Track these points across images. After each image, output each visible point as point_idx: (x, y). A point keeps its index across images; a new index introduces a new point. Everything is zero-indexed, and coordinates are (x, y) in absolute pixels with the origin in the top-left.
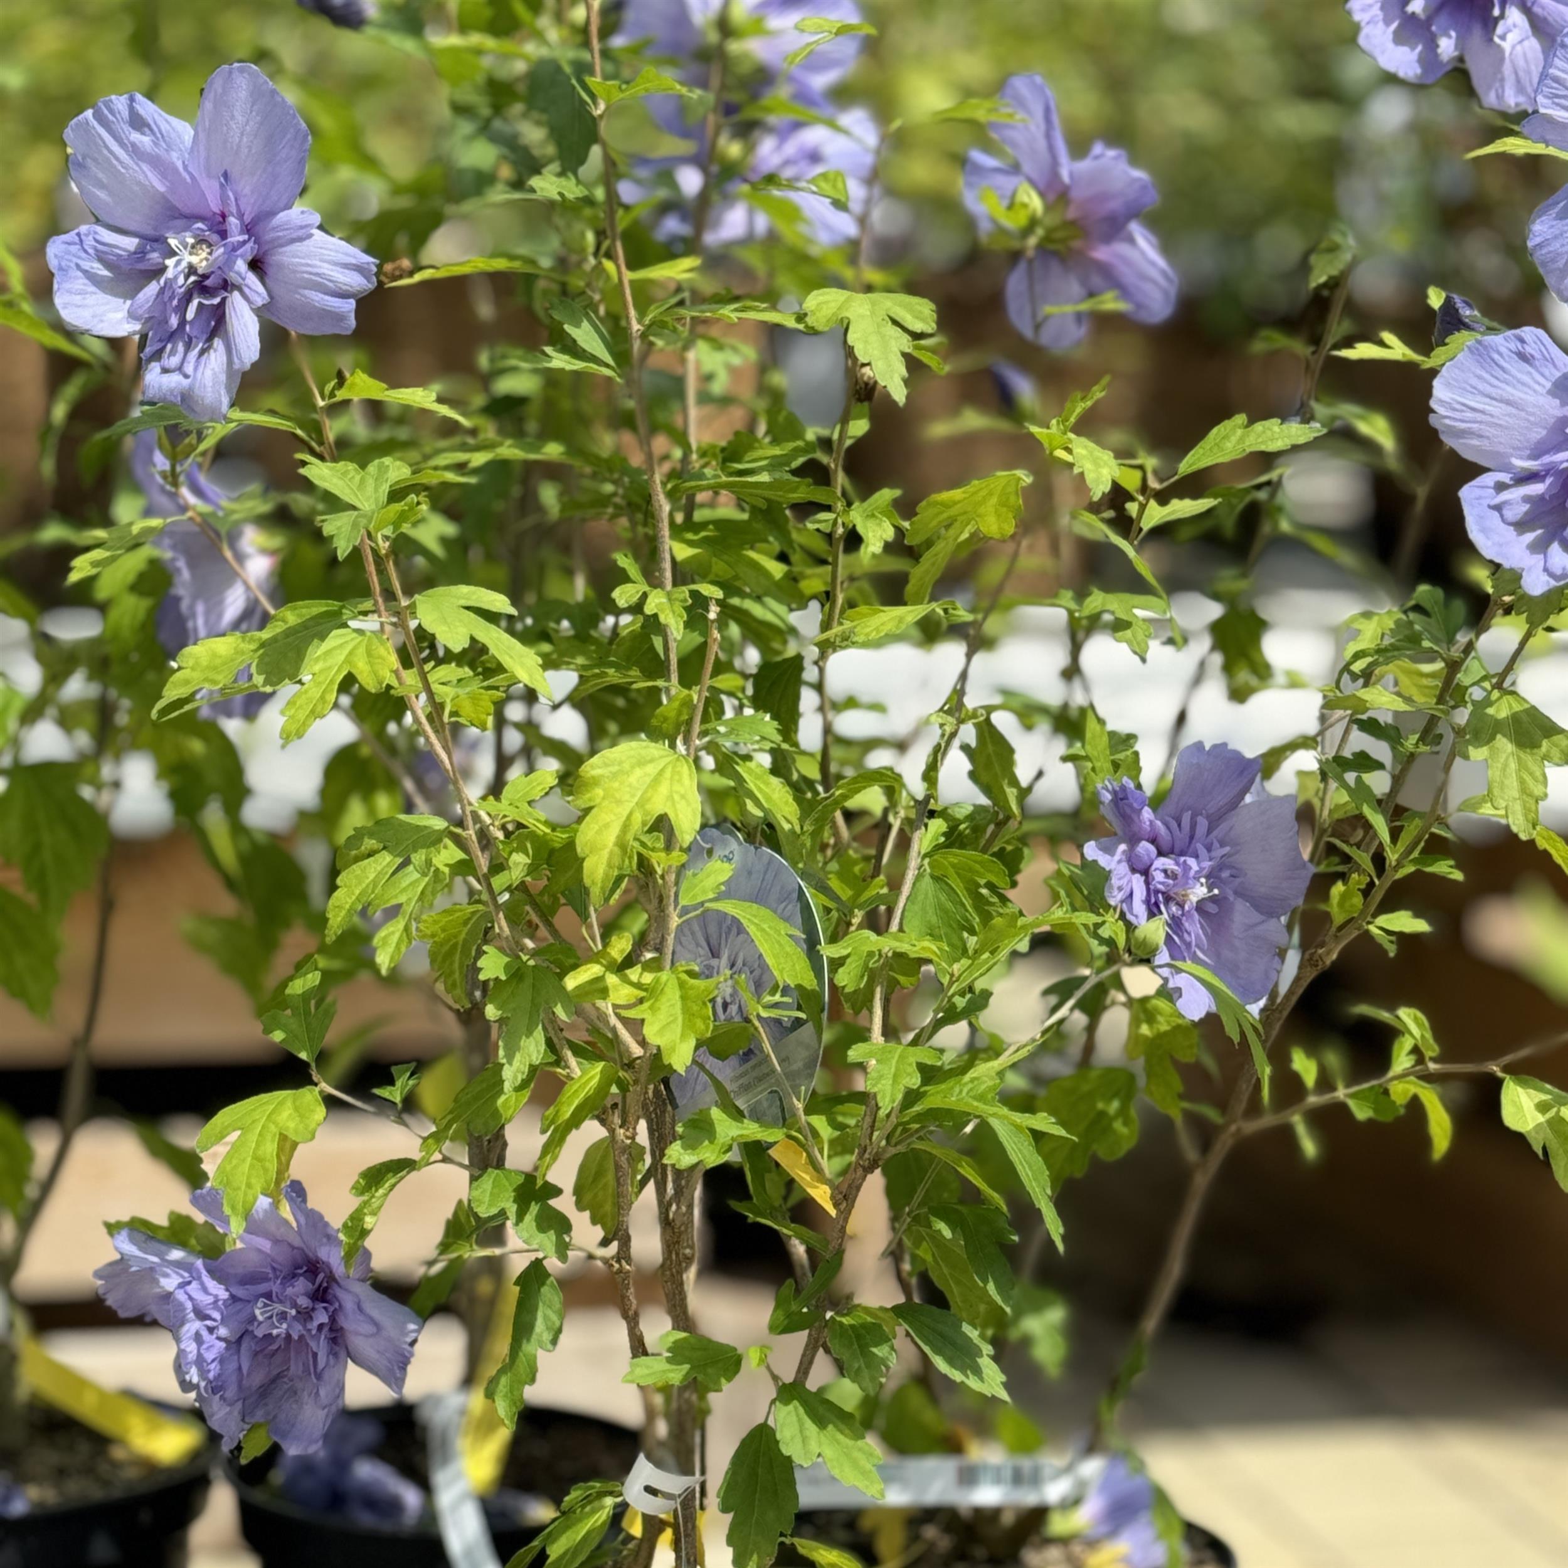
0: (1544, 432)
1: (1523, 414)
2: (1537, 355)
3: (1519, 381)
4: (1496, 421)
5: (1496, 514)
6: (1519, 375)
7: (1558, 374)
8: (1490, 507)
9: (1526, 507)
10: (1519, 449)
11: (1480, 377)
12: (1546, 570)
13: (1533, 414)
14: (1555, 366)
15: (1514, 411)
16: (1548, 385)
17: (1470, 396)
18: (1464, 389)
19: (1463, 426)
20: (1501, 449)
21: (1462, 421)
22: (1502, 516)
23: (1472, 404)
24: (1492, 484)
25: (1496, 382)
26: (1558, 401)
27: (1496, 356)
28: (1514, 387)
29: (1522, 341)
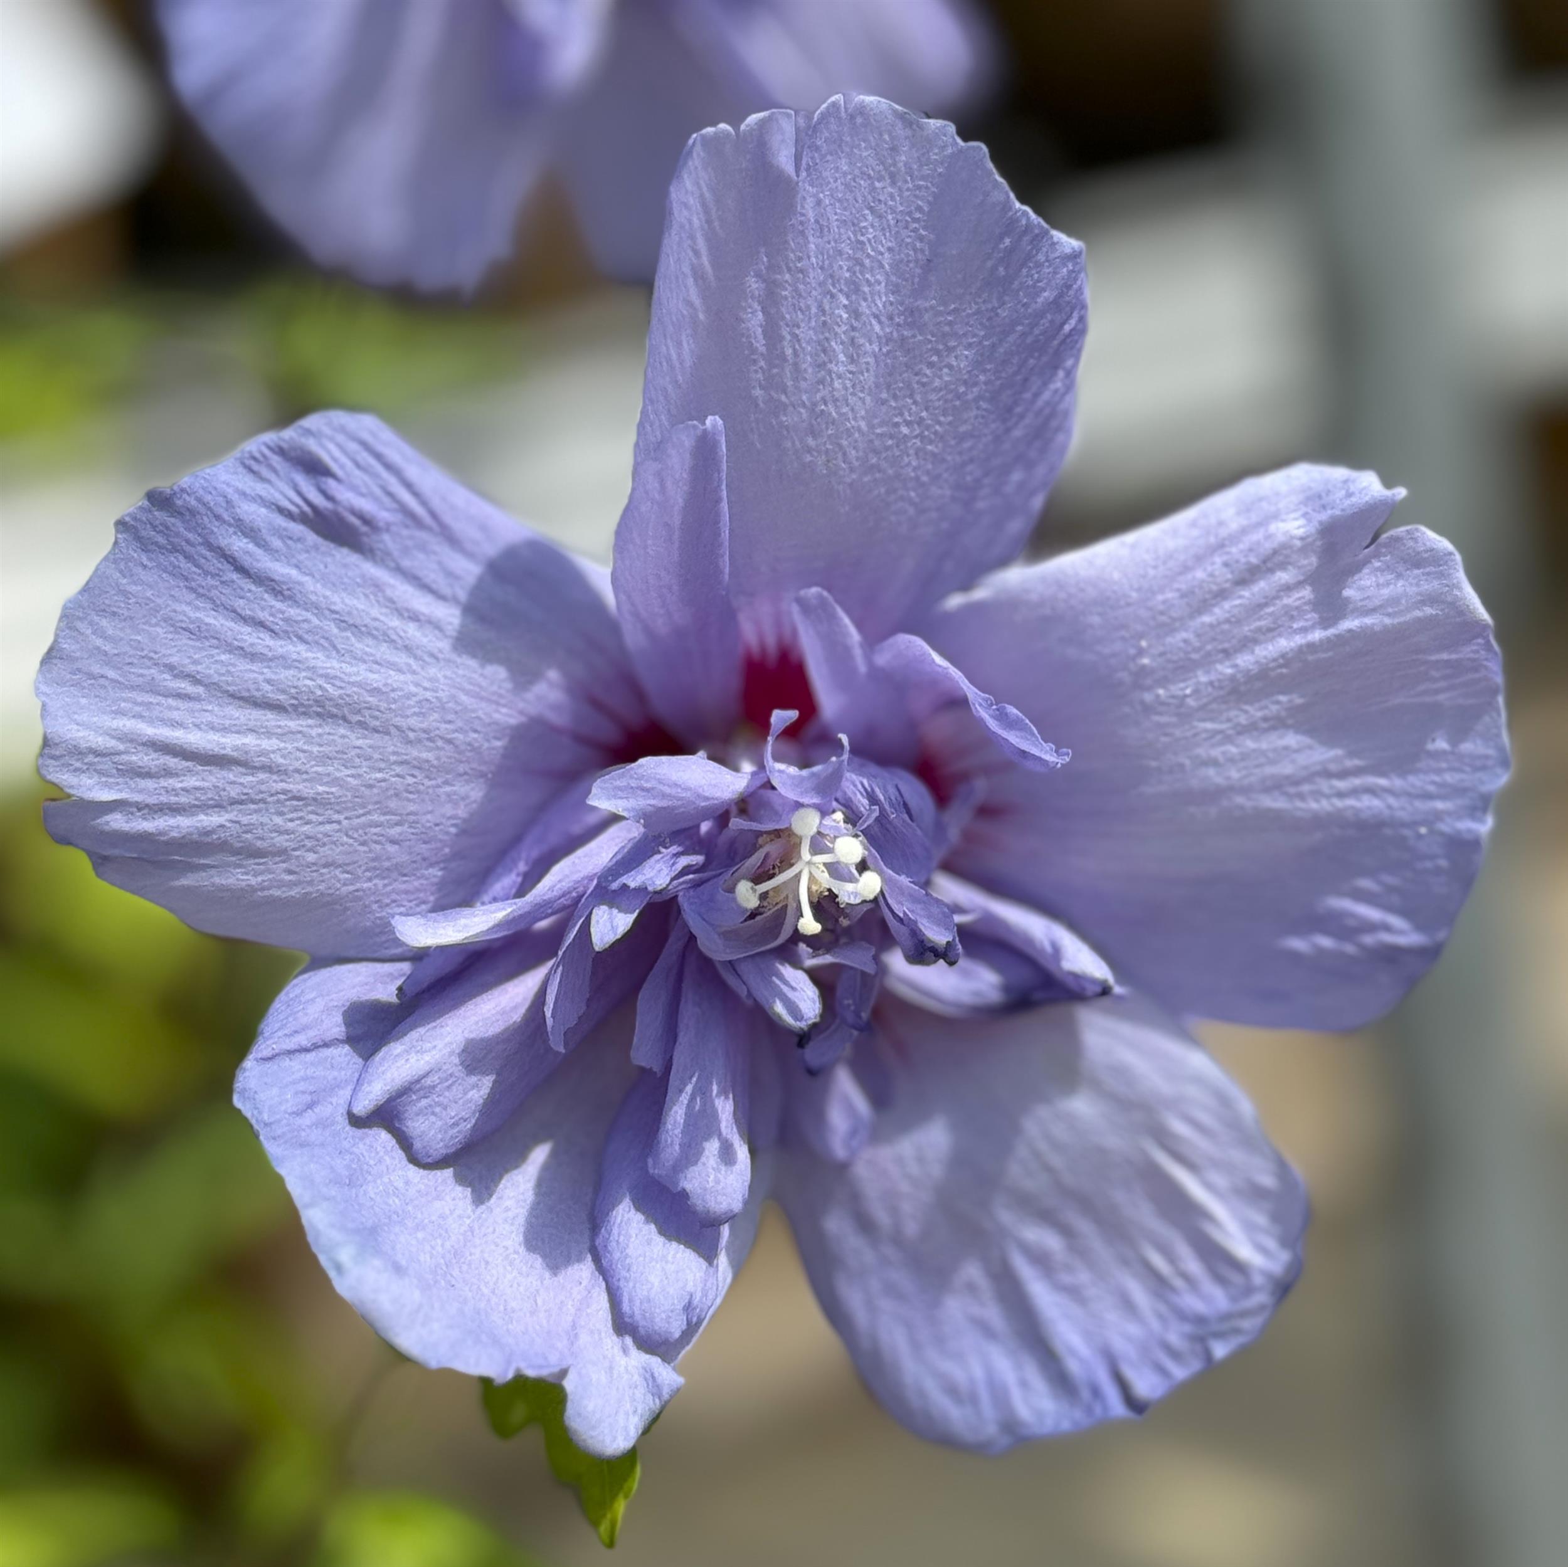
0: (476, 792)
1: (391, 745)
2: (384, 515)
3: (345, 623)
4: (295, 786)
5: (383, 1137)
6: (340, 600)
7: (470, 570)
8: (357, 1121)
9: (480, 1088)
10: (400, 871)
11: (198, 632)
12: (622, 1325)
13: (429, 736)
14: (451, 539)
15: (358, 740)
16: (450, 616)
17: (180, 710)
18: (153, 688)
19: (183, 824)
20: (338, 882)
21: (175, 810)
22: (405, 1142)
23: (194, 739)
24: (335, 1026)
25: (249, 636)
26: (498, 672)
27: (239, 545)
28: (331, 647)
29: (314, 468)
